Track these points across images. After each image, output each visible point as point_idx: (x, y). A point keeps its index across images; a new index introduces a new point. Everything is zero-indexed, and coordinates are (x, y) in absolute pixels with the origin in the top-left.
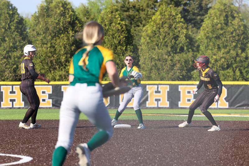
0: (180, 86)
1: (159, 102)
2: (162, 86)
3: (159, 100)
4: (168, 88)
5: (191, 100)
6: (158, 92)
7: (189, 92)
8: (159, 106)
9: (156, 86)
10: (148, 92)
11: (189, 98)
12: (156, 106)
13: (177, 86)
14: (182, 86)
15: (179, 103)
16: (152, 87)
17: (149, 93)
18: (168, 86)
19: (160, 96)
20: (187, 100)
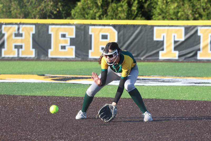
0: (50, 27)
1: (20, 50)
2: (24, 26)
3: (21, 47)
4: (33, 30)
5: (67, 47)
6: (18, 35)
7: (64, 36)
8: (21, 56)
9: (16, 27)
10: (4, 35)
11: (63, 45)
12: (16, 56)
13: (47, 26)
14: (53, 26)
15: (50, 51)
16: (10, 28)
17: (6, 37)
18: (34, 26)
19: (22, 41)
20: (60, 47)
